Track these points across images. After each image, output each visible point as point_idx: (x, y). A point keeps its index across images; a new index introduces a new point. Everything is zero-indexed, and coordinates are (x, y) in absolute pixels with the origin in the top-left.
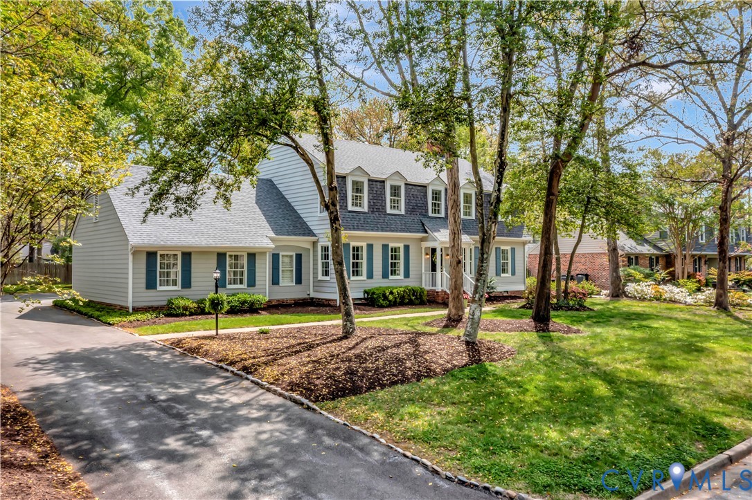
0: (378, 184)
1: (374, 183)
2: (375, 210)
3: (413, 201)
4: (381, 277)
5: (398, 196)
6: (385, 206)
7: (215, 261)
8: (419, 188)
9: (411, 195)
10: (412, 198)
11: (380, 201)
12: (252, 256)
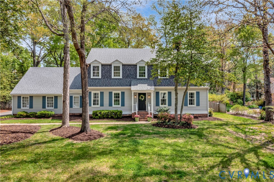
0: (108, 66)
1: (106, 66)
2: (105, 77)
3: (128, 72)
4: (108, 106)
5: (119, 71)
6: (111, 75)
7: (42, 99)
8: (132, 66)
9: (127, 70)
10: (128, 71)
11: (109, 74)
12: (56, 97)
